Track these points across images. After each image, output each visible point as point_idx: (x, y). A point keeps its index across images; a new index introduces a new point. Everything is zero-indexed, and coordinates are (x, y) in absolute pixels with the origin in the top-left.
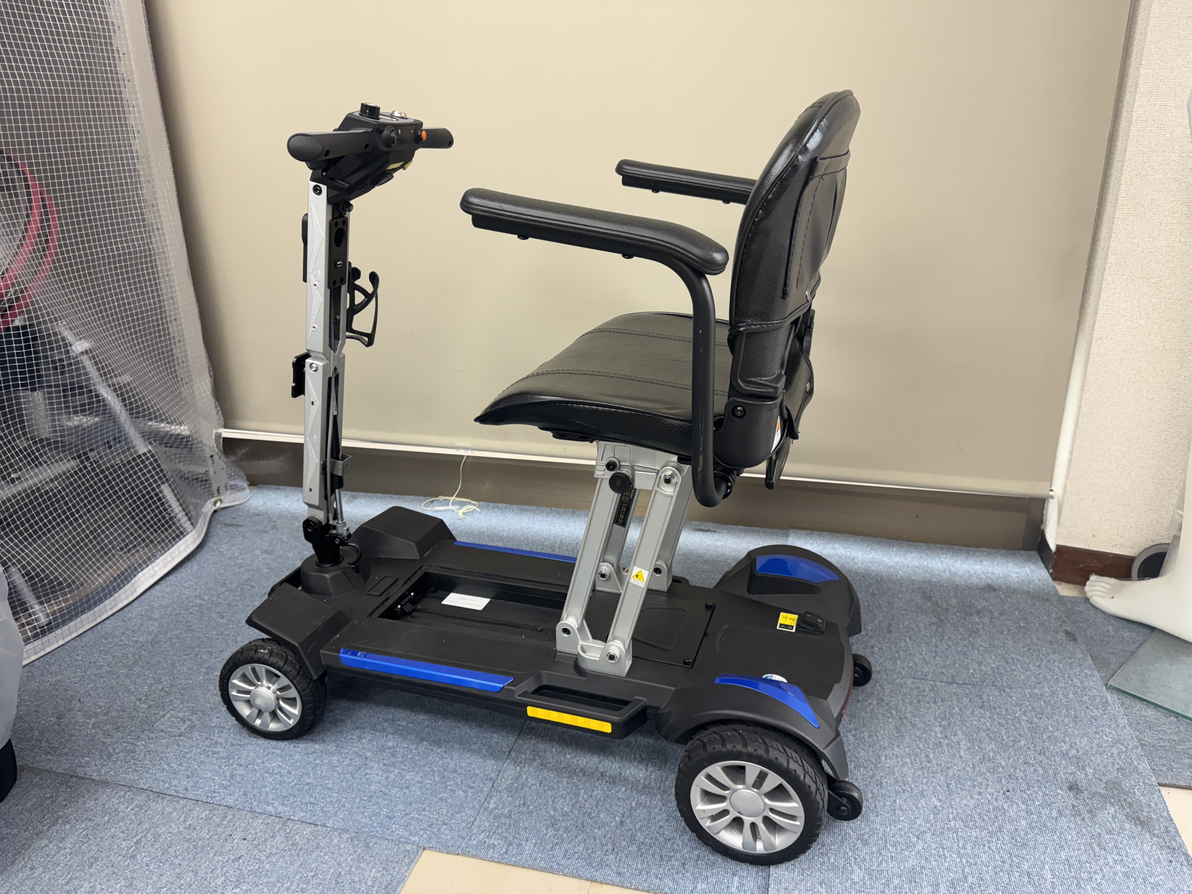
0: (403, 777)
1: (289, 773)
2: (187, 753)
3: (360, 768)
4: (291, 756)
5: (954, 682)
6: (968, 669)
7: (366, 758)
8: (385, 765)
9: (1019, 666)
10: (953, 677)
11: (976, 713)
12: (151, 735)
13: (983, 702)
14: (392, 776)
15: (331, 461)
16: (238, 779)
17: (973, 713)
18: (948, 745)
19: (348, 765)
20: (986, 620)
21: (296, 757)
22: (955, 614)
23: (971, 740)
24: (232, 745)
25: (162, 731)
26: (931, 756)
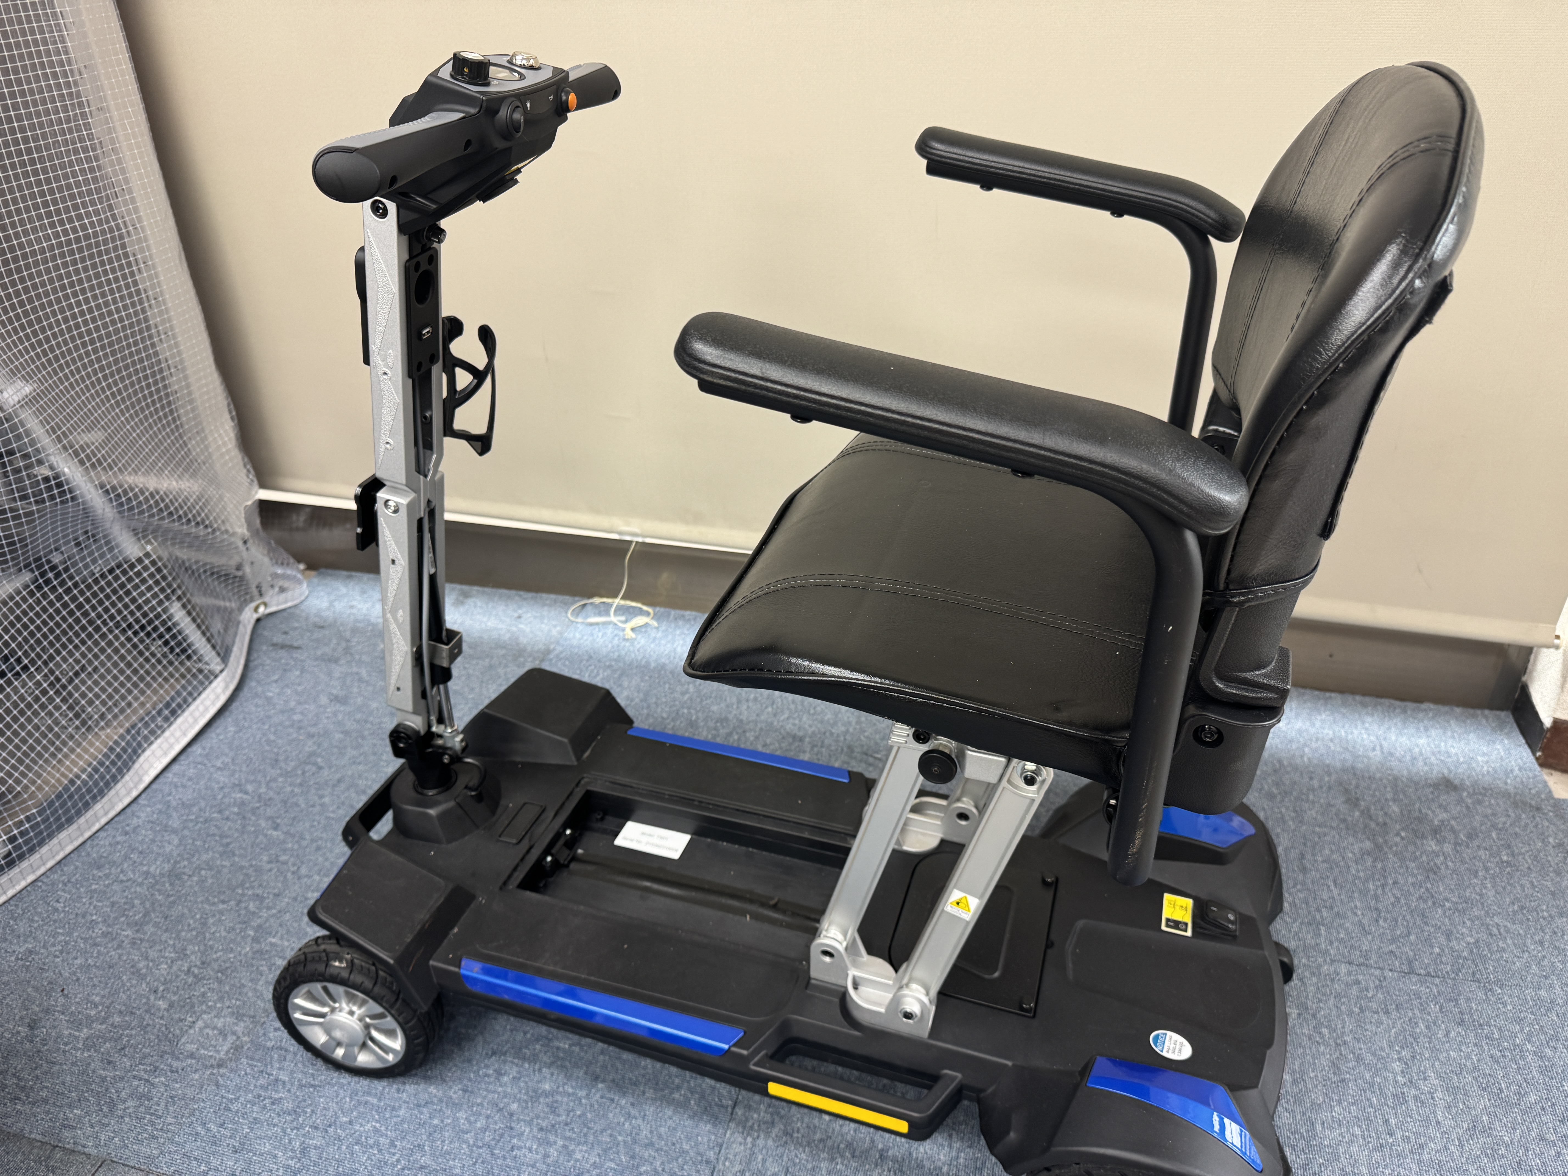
0: (570, 1154)
1: (392, 1144)
2: (231, 1101)
3: (502, 1136)
4: (393, 1109)
5: (1412, 972)
6: (1432, 947)
7: (511, 1115)
8: (541, 1129)
9: (1509, 941)
10: (1410, 962)
11: (1453, 1034)
12: (175, 1064)
13: (1461, 1013)
14: (553, 1152)
15: (429, 645)
16: (313, 1153)
17: (1447, 1035)
18: (1416, 1098)
19: (485, 1129)
20: (1448, 848)
21: (402, 1112)
22: (1398, 834)
23: (1452, 1090)
24: (301, 1086)
25: (192, 1056)
26: (1393, 1121)
